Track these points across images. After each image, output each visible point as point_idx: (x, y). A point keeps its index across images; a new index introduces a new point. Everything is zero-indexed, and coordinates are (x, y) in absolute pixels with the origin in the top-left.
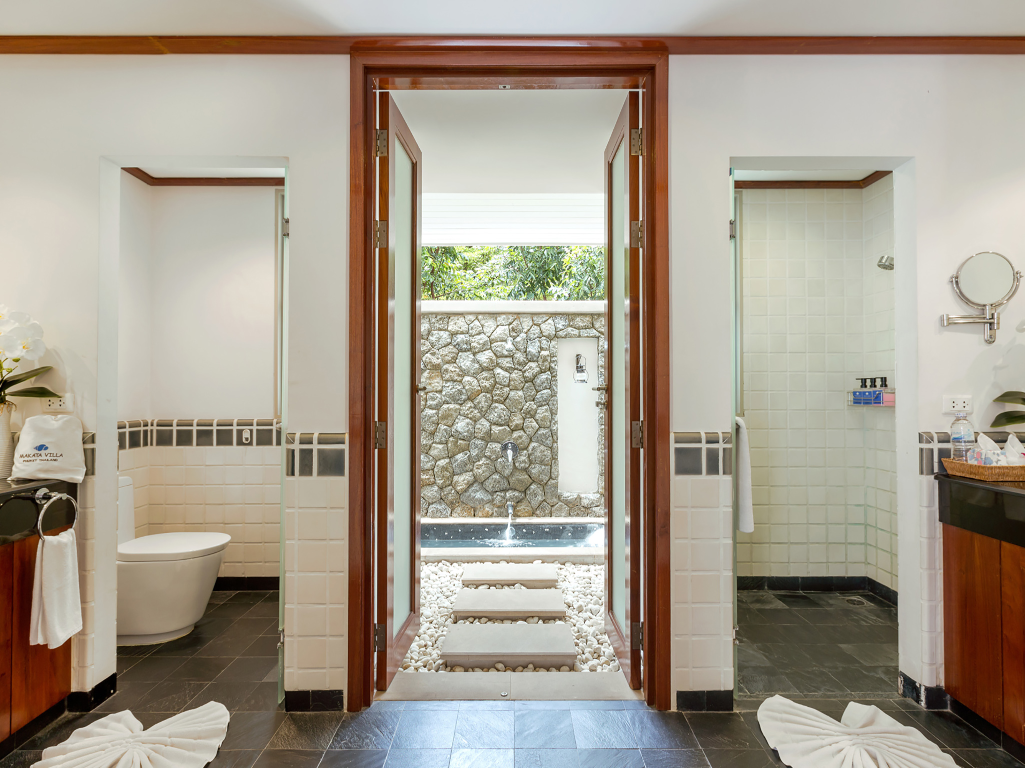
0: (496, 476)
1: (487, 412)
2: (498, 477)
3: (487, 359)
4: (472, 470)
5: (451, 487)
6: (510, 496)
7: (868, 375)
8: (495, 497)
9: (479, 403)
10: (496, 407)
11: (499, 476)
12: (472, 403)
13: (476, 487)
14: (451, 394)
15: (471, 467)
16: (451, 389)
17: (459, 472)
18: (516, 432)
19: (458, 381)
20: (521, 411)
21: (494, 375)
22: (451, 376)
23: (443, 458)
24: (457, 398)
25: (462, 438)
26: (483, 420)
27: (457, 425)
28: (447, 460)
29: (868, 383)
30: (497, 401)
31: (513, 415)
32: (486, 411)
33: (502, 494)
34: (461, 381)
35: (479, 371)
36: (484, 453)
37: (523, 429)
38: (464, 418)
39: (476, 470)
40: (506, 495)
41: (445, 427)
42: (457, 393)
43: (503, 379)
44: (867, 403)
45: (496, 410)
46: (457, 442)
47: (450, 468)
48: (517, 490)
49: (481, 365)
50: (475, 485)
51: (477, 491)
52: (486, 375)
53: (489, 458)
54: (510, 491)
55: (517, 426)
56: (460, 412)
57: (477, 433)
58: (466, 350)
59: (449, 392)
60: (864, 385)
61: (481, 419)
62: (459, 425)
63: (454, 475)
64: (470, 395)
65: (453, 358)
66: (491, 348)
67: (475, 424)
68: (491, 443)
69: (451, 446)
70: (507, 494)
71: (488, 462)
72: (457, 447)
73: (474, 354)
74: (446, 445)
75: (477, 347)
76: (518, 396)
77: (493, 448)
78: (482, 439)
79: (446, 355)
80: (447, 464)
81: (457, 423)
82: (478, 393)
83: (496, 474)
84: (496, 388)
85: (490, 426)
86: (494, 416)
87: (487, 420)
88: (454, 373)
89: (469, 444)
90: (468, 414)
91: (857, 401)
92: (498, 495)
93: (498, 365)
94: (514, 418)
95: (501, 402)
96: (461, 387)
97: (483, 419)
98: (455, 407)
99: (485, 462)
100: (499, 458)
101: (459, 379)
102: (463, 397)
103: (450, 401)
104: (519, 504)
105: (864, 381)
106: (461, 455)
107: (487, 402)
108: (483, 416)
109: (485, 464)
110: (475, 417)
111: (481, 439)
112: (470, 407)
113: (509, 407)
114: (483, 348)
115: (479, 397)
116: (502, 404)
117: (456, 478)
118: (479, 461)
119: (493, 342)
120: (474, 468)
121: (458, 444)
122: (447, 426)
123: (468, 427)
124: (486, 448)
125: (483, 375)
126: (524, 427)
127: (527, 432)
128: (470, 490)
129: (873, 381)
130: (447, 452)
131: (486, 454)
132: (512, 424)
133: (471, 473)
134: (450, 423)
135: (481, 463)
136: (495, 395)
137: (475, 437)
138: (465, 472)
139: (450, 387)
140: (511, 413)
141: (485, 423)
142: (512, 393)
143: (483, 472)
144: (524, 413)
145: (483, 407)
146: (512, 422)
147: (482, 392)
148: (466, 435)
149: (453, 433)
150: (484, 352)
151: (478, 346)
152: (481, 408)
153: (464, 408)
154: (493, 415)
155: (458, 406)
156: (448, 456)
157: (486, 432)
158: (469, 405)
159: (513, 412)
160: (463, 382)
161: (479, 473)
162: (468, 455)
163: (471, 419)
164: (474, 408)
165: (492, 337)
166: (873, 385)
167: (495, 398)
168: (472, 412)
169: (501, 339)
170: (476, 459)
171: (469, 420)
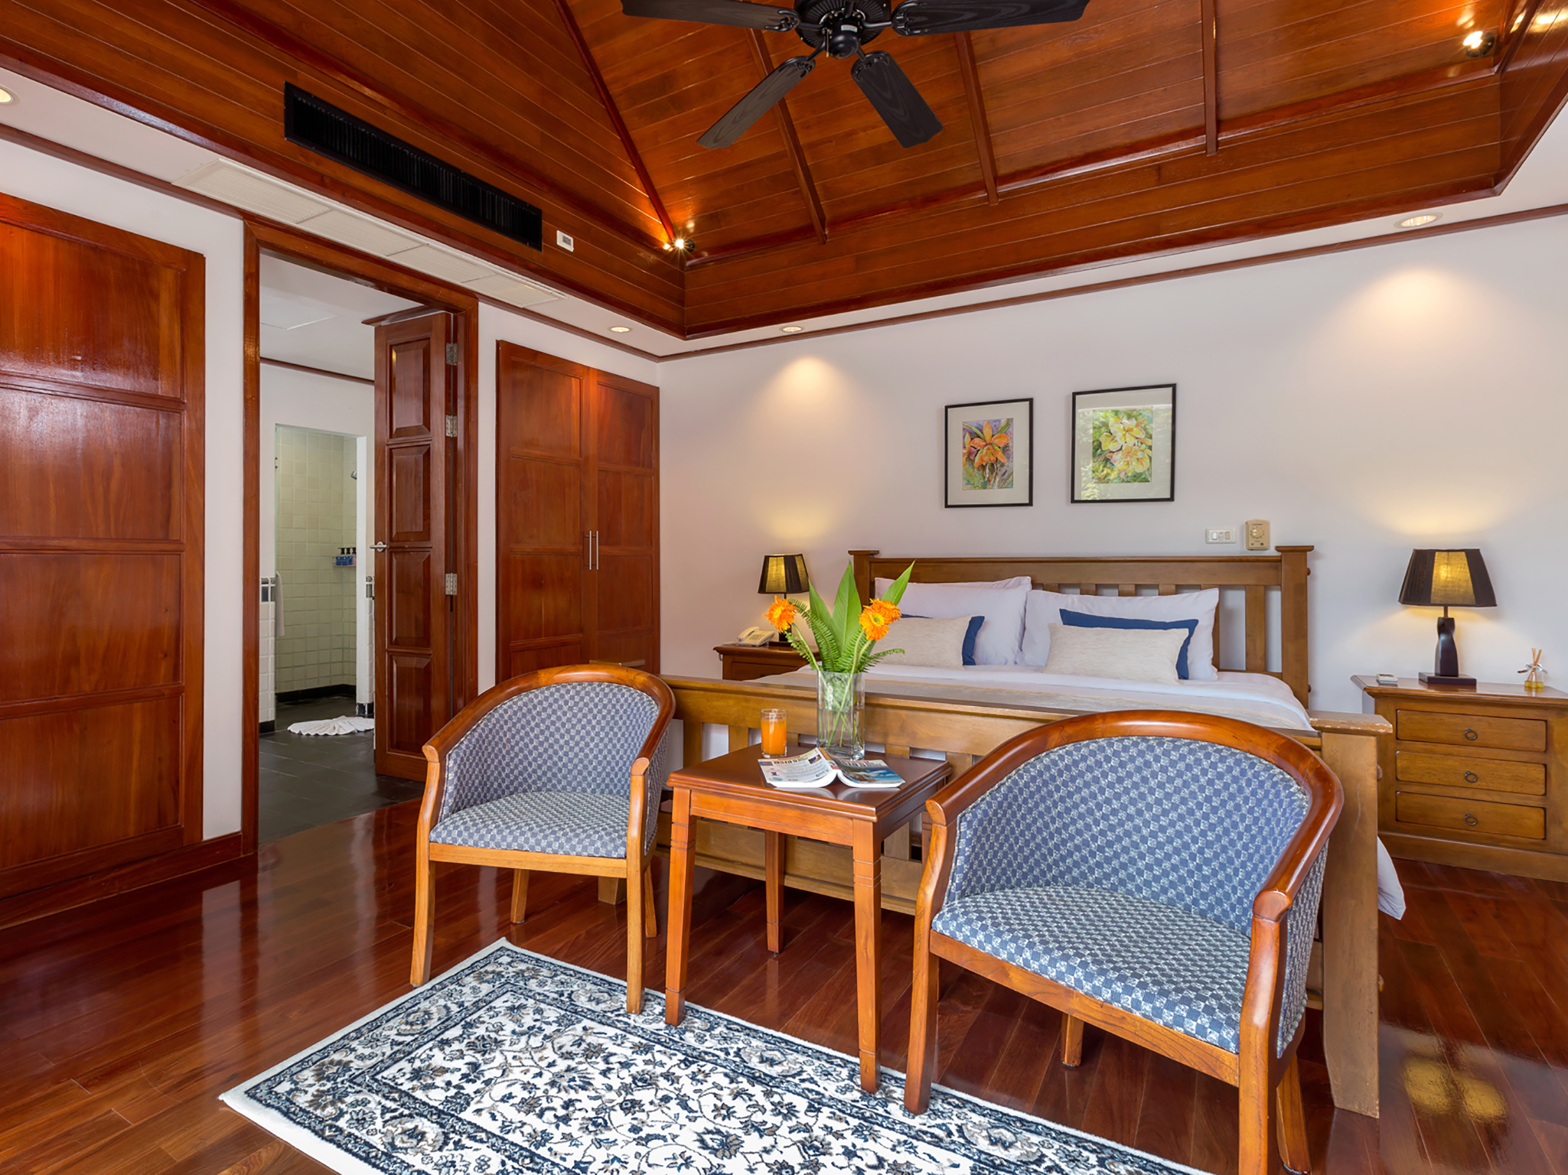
7: (345, 546)
29: (346, 551)
44: (345, 564)
60: (343, 553)
91: (338, 563)
105: (343, 549)
129: (348, 549)
166: (348, 553)
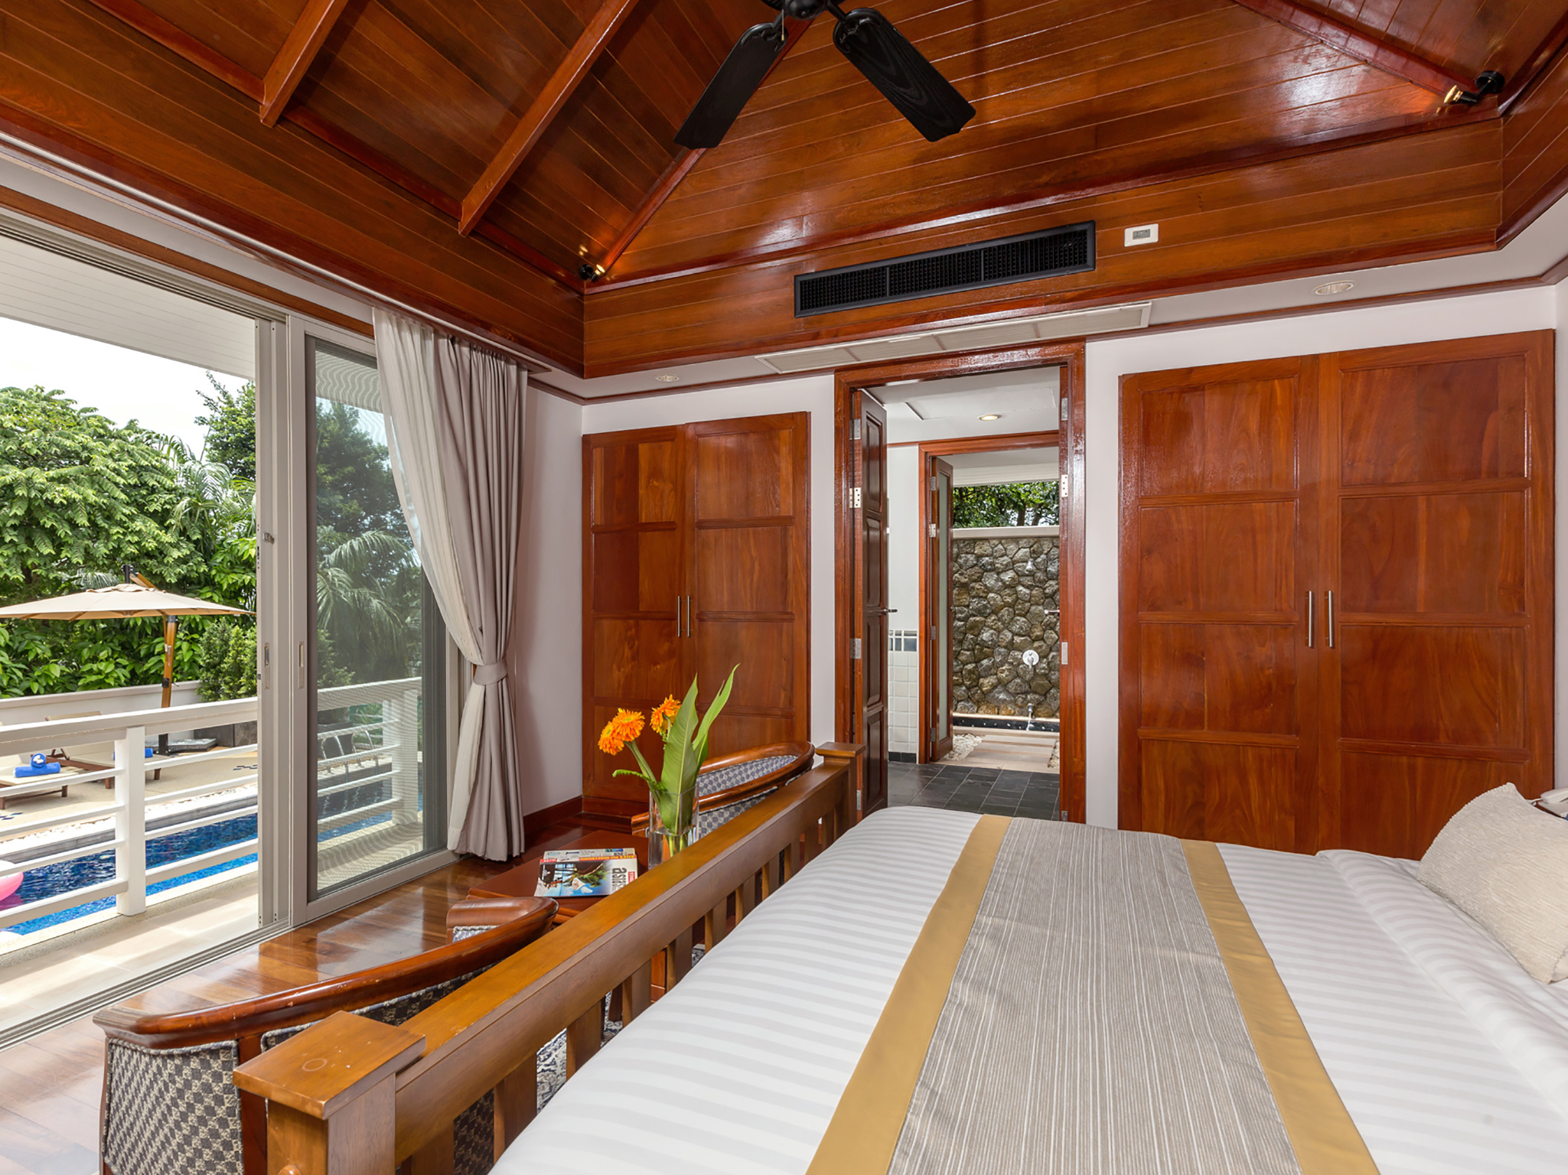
0: (1018, 680)
3: (1010, 578)
4: (996, 674)
5: (977, 688)
6: (1031, 698)
8: (1016, 698)
9: (1002, 616)
10: (1018, 620)
12: (996, 616)
13: (999, 688)
14: (977, 608)
15: (995, 671)
16: (977, 604)
17: (985, 675)
18: (1036, 642)
19: (983, 597)
20: (1041, 624)
21: (1016, 592)
22: (977, 592)
23: (971, 663)
24: (983, 612)
25: (987, 646)
27: (982, 635)
28: (974, 665)
30: (1019, 615)
31: (1034, 627)
32: (1009, 623)
33: (1023, 696)
34: (986, 597)
35: (1003, 589)
36: (1007, 659)
37: (1043, 640)
38: (988, 629)
39: (1000, 674)
40: (1026, 697)
42: (982, 607)
43: (1025, 595)
45: (1018, 623)
46: (982, 650)
47: (976, 671)
48: (1038, 694)
49: (1004, 584)
51: (1001, 693)
52: (1009, 592)
53: (1011, 664)
54: (1031, 694)
55: (1037, 636)
56: (985, 624)
58: (990, 570)
59: (975, 607)
61: (1004, 630)
62: (984, 635)
63: (980, 678)
64: (994, 609)
65: (979, 577)
66: (1013, 569)
67: (998, 634)
68: (1013, 651)
69: (977, 653)
70: (1028, 696)
72: (983, 654)
73: (998, 574)
74: (973, 652)
75: (1000, 568)
76: (1039, 610)
78: (1005, 647)
79: (973, 575)
80: (973, 668)
81: (983, 633)
82: (1001, 608)
83: (1018, 678)
84: (1018, 603)
85: (1013, 636)
86: (1016, 627)
87: (1010, 631)
89: (993, 652)
90: (992, 626)
92: (1019, 697)
93: (1019, 583)
94: (1035, 630)
95: (1022, 615)
96: (986, 602)
97: (1006, 630)
98: (981, 619)
99: (1007, 668)
101: (984, 595)
102: (988, 611)
103: (977, 614)
104: (1039, 705)
106: (986, 661)
107: (1010, 616)
108: (1006, 628)
109: (1007, 670)
110: (999, 628)
112: (995, 620)
113: (1030, 620)
114: (1005, 569)
115: (1003, 611)
116: (1023, 617)
117: (981, 680)
118: (1002, 666)
119: (1015, 563)
120: (998, 672)
121: (984, 651)
123: (992, 637)
124: (1009, 656)
126: (1044, 638)
127: (1047, 643)
128: (995, 691)
130: (973, 658)
131: (1008, 661)
132: (1033, 635)
133: (995, 676)
134: (976, 633)
135: (1004, 668)
136: (1017, 610)
137: (998, 646)
138: (990, 676)
139: (976, 602)
140: (1032, 625)
141: (1008, 634)
142: (1033, 608)
143: (1006, 676)
144: (1044, 625)
145: (1006, 620)
146: (1033, 633)
147: (1005, 607)
148: (991, 644)
150: (1007, 572)
151: (1002, 567)
152: (1004, 620)
153: (989, 620)
155: (983, 619)
156: (974, 661)
158: (993, 618)
159: (1034, 625)
160: (988, 598)
161: (1003, 676)
162: (992, 661)
165: (1015, 559)
167: (1017, 612)
168: (996, 624)
169: (1023, 560)
170: (999, 665)
171: (993, 631)
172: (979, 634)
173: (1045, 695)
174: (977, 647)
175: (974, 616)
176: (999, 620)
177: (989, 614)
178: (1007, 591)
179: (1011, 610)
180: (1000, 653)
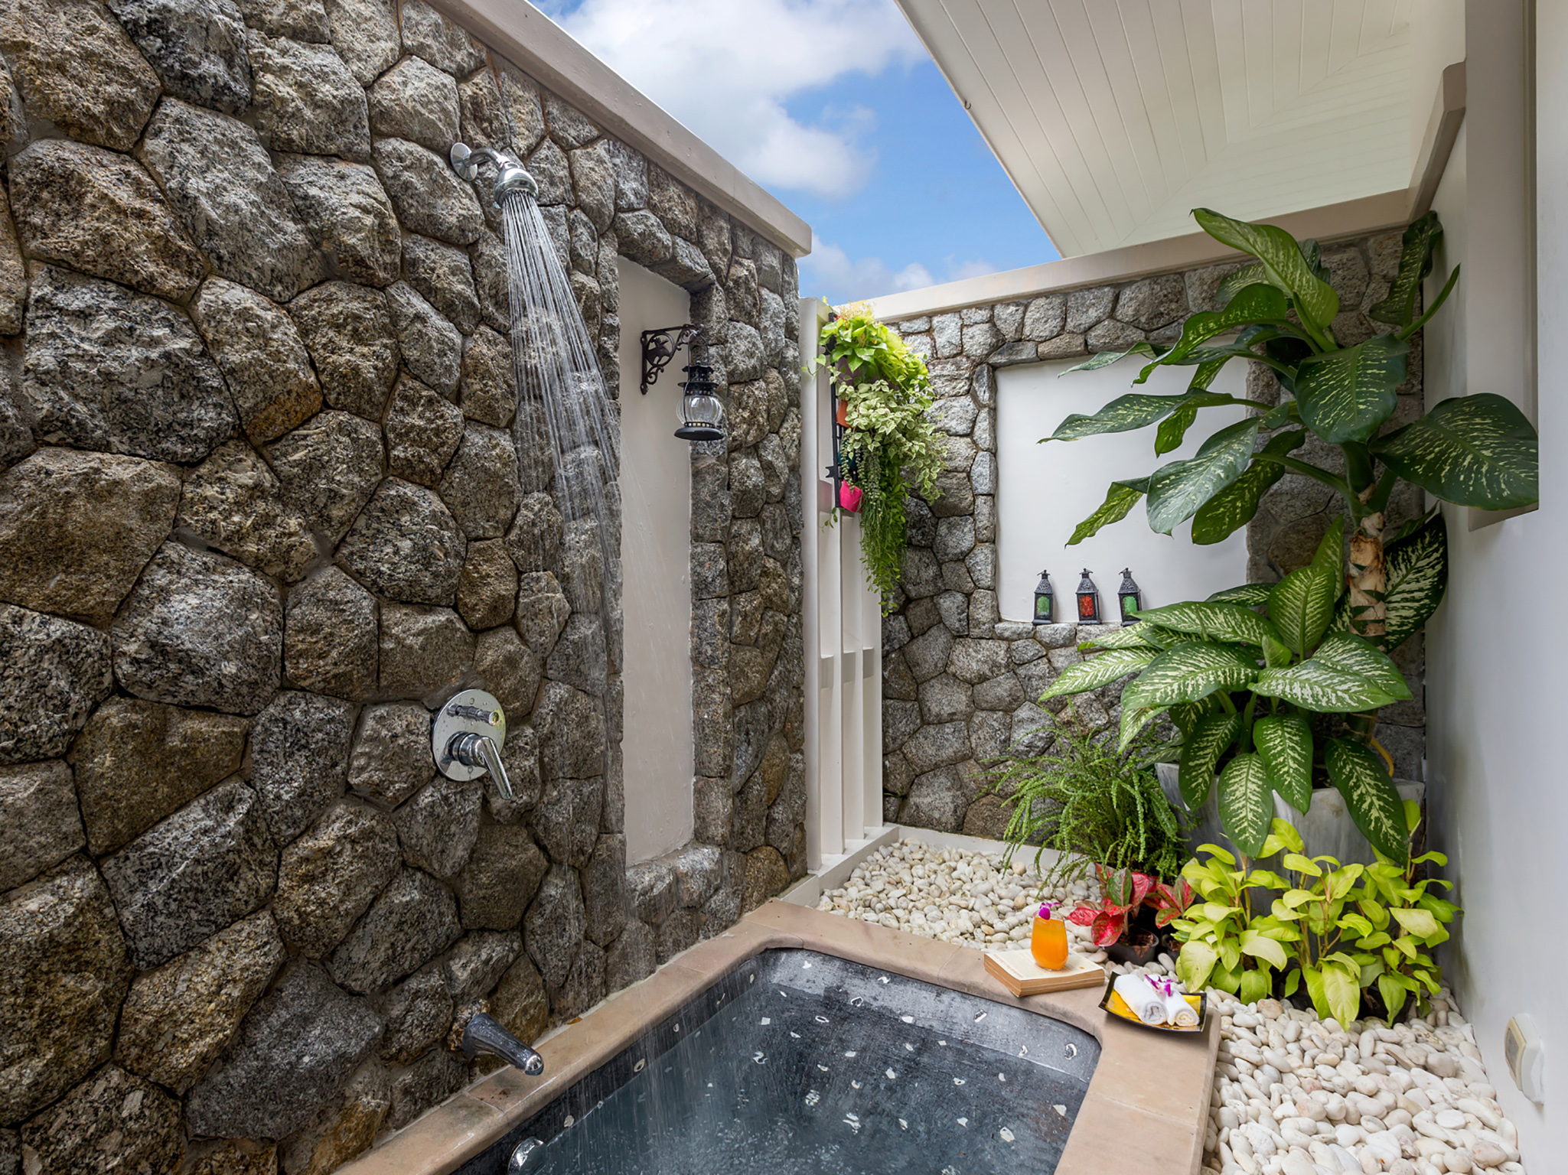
0: (407, 894)
1: (353, 531)
2: (416, 895)
3: (365, 210)
4: (264, 902)
5: (115, 1076)
6: (474, 972)
8: (396, 1011)
9: (313, 467)
10: (408, 505)
11: (423, 888)
12: (261, 465)
13: (299, 993)
14: (108, 377)
15: (264, 883)
16: (109, 340)
17: (176, 941)
18: (492, 640)
19: (163, 297)
20: (507, 532)
21: (395, 324)
22: (106, 238)
23: (44, 873)
24: (159, 414)
25: (202, 698)
26: (329, 574)
27: (159, 610)
28: (80, 886)
30: (409, 472)
31: (479, 551)
32: (352, 519)
33: (436, 980)
34: (183, 303)
35: (308, 274)
36: (345, 774)
37: (513, 623)
38: (210, 559)
39: (298, 897)
40: (450, 978)
41: (58, 628)
42: (156, 376)
43: (442, 354)
45: (405, 519)
46: (161, 732)
47: (103, 936)
48: (491, 931)
49: (318, 237)
50: (289, 991)
51: (306, 1020)
52: (355, 306)
53: (370, 797)
54: (467, 948)
55: (496, 605)
56: (175, 523)
57: (301, 654)
58: (217, 101)
59: (92, 360)
61: (318, 568)
62: (183, 605)
63: (136, 975)
64: (254, 409)
65: (118, 109)
66: (372, 159)
67: (284, 600)
68: (382, 711)
69: (117, 766)
70: (456, 966)
71: (366, 823)
72: (162, 765)
73: (281, 150)
74: (60, 769)
75: (296, 116)
76: (499, 457)
77: (395, 736)
78: (334, 689)
79: (61, 68)
80: (81, 910)
81: (164, 594)
82: (303, 408)
83: (403, 878)
84: (405, 398)
85: (377, 609)
86: (396, 552)
87: (358, 576)
88: (135, 226)
89: (247, 735)
90: (239, 535)
92: (417, 994)
93: (408, 270)
94: (485, 568)
95: (427, 481)
96: (184, 344)
97: (331, 570)
98: (140, 478)
99: (352, 830)
100: (424, 786)
101: (173, 281)
102: (207, 416)
103: (99, 426)
104: (503, 994)
106: (195, 816)
107: (361, 472)
108: (332, 553)
109: (353, 842)
110: (285, 556)
111: (323, 693)
112: (256, 491)
113: (460, 510)
114: (329, 138)
115: (314, 432)
116: (429, 488)
117: (150, 992)
118: (311, 828)
119: (383, 128)
120: (283, 884)
121: (174, 742)
122: (74, 617)
123: (242, 621)
124: (352, 745)
125: (330, 300)
126: (520, 613)
127: (534, 638)
128: (262, 1034)
130: (71, 823)
131: (354, 781)
132: (473, 600)
133: (264, 920)
134: (102, 591)
135: (325, 839)
136: (399, 435)
137: (287, 685)
138: (220, 928)
139: (105, 324)
140: (469, 540)
141: (350, 595)
142: (476, 439)
143: (348, 892)
144: (520, 543)
145: (334, 496)
146: (473, 587)
147: (326, 406)
148: (234, 678)
149: (126, 668)
150: (341, 167)
151: (308, 113)
152: (322, 500)
153: (211, 491)
154: (389, 549)
155: (164, 478)
156: (84, 850)
157: (359, 648)
158: (246, 478)
159: (477, 539)
160: (201, 307)
161: (322, 903)
162: (243, 808)
163: (258, 566)
164: (278, 498)
165: (382, 95)
167: (398, 452)
168: (268, 521)
169: (429, 134)
170: (295, 823)
171: (246, 576)
172: (125, 605)
173: (520, 928)
174: (114, 714)
175: (79, 441)
176: (284, 493)
177: (214, 442)
178: (347, 301)
179: (368, 432)
180: (298, 740)
